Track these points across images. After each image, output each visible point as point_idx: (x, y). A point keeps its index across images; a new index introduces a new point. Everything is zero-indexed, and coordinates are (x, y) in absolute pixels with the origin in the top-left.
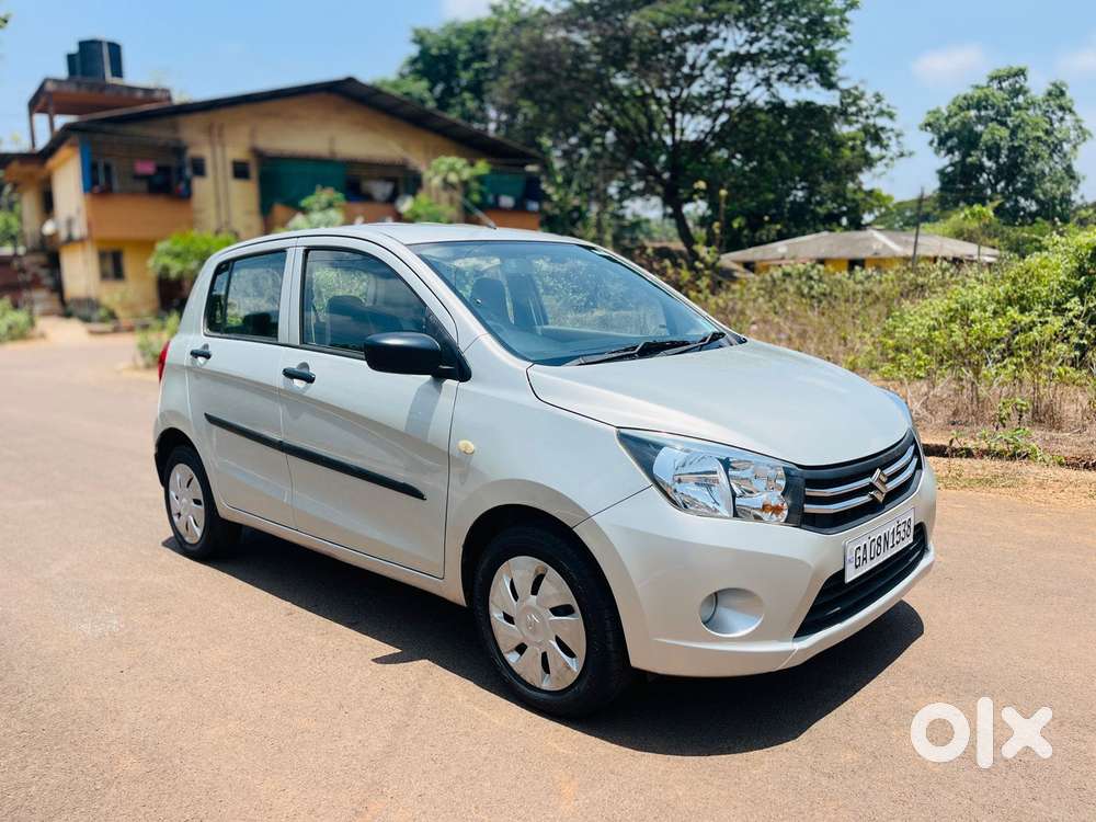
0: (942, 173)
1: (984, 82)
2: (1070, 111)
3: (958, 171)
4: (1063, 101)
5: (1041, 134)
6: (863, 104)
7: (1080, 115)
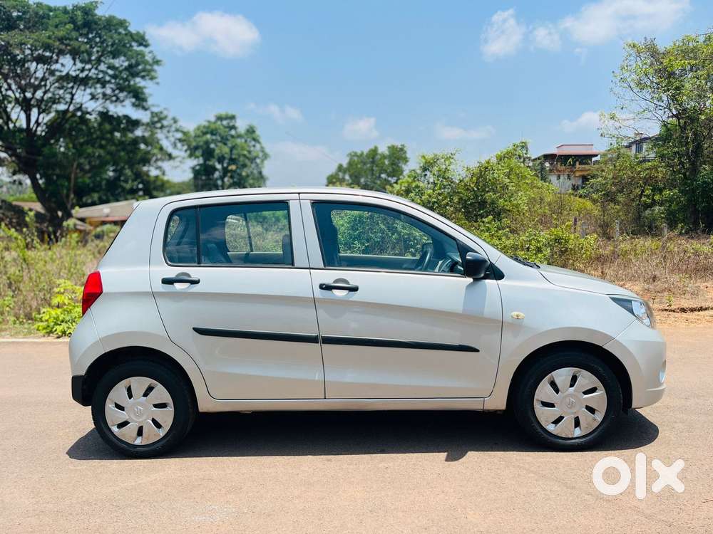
0: (193, 169)
1: (213, 119)
2: (259, 142)
3: (202, 169)
4: (254, 136)
5: (245, 153)
6: (165, 123)
7: (264, 145)
